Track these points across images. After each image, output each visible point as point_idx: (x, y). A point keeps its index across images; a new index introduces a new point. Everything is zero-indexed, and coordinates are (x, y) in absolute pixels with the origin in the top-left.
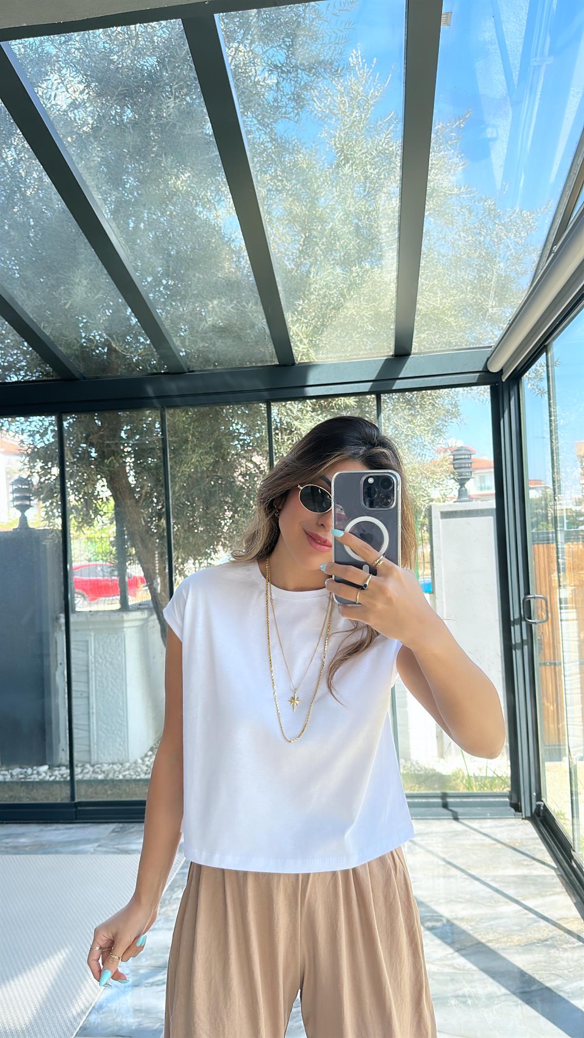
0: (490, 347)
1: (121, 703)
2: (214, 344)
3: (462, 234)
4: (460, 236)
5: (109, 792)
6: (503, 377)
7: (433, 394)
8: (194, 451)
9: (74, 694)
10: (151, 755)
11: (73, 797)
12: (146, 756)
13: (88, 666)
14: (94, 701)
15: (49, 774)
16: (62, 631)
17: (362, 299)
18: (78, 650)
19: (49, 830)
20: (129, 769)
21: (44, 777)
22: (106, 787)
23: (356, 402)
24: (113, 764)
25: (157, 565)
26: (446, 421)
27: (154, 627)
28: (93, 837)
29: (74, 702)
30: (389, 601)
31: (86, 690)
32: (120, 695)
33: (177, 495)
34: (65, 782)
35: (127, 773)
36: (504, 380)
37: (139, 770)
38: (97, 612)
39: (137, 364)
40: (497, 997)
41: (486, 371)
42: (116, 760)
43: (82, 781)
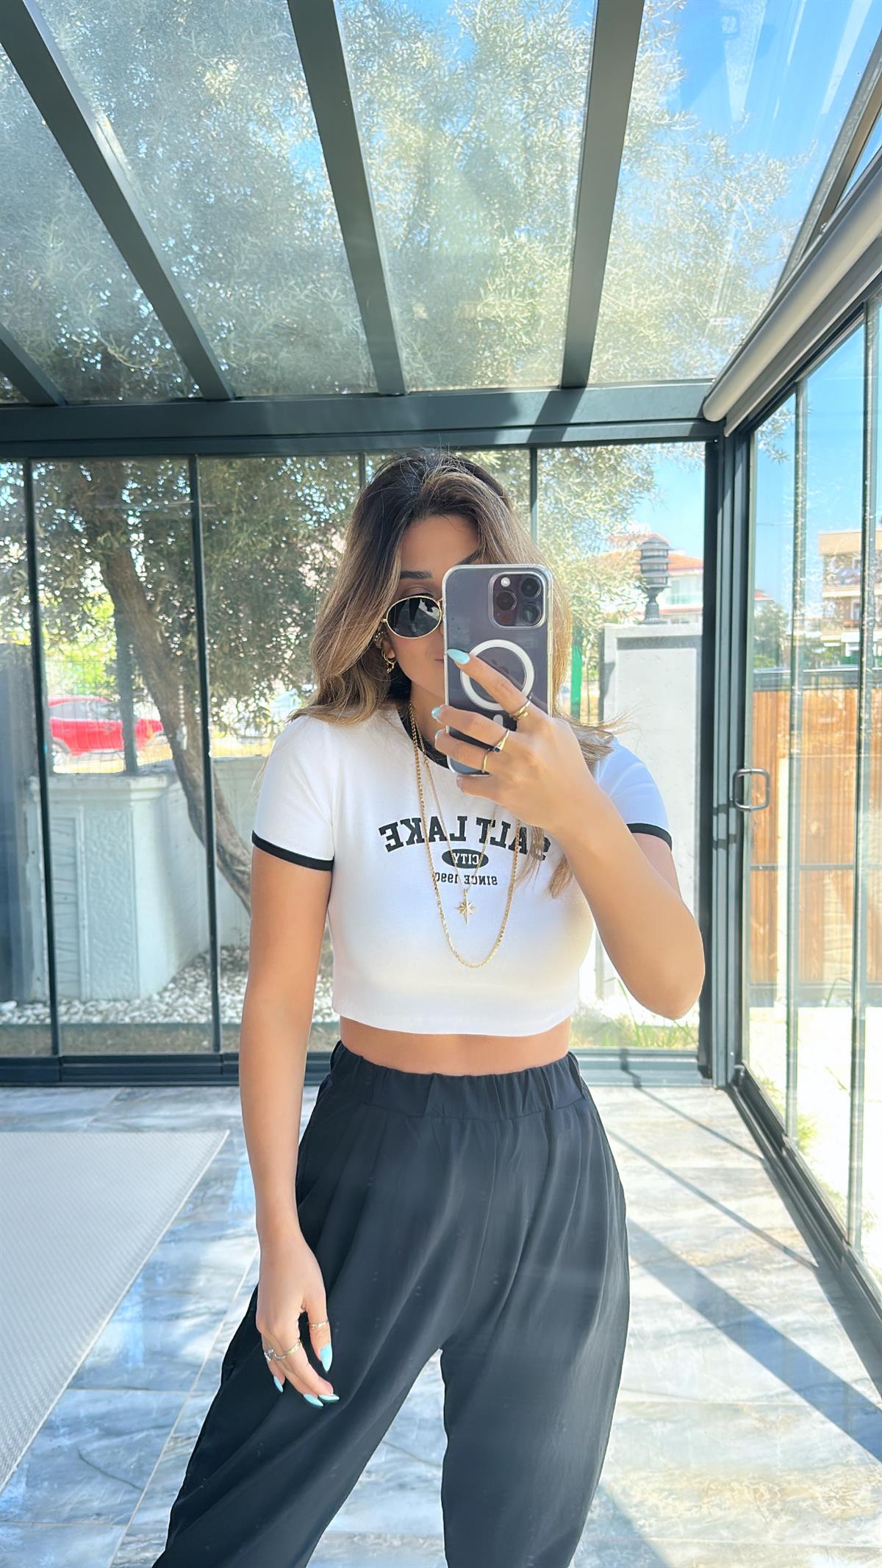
0: (710, 380)
1: (127, 913)
2: (275, 356)
3: (673, 194)
4: (669, 196)
5: (110, 1042)
6: (725, 429)
7: (616, 451)
8: (241, 529)
9: (55, 898)
10: (172, 989)
11: (55, 1048)
12: (166, 989)
13: (75, 857)
14: (85, 908)
15: (18, 1014)
16: (35, 803)
17: (513, 291)
18: (61, 832)
19: (20, 1097)
20: (139, 1009)
21: (10, 1019)
22: (105, 1034)
23: (498, 459)
24: (115, 1000)
25: (182, 707)
26: (632, 497)
27: (176, 801)
28: (86, 1107)
29: (57, 910)
30: (533, 771)
31: (72, 891)
32: (126, 900)
33: (213, 598)
34: (43, 1026)
35: (136, 1014)
36: (727, 435)
37: (155, 1010)
38: (88, 775)
39: (150, 383)
40: (671, 1335)
41: (701, 419)
42: (119, 996)
43: (66, 1025)
